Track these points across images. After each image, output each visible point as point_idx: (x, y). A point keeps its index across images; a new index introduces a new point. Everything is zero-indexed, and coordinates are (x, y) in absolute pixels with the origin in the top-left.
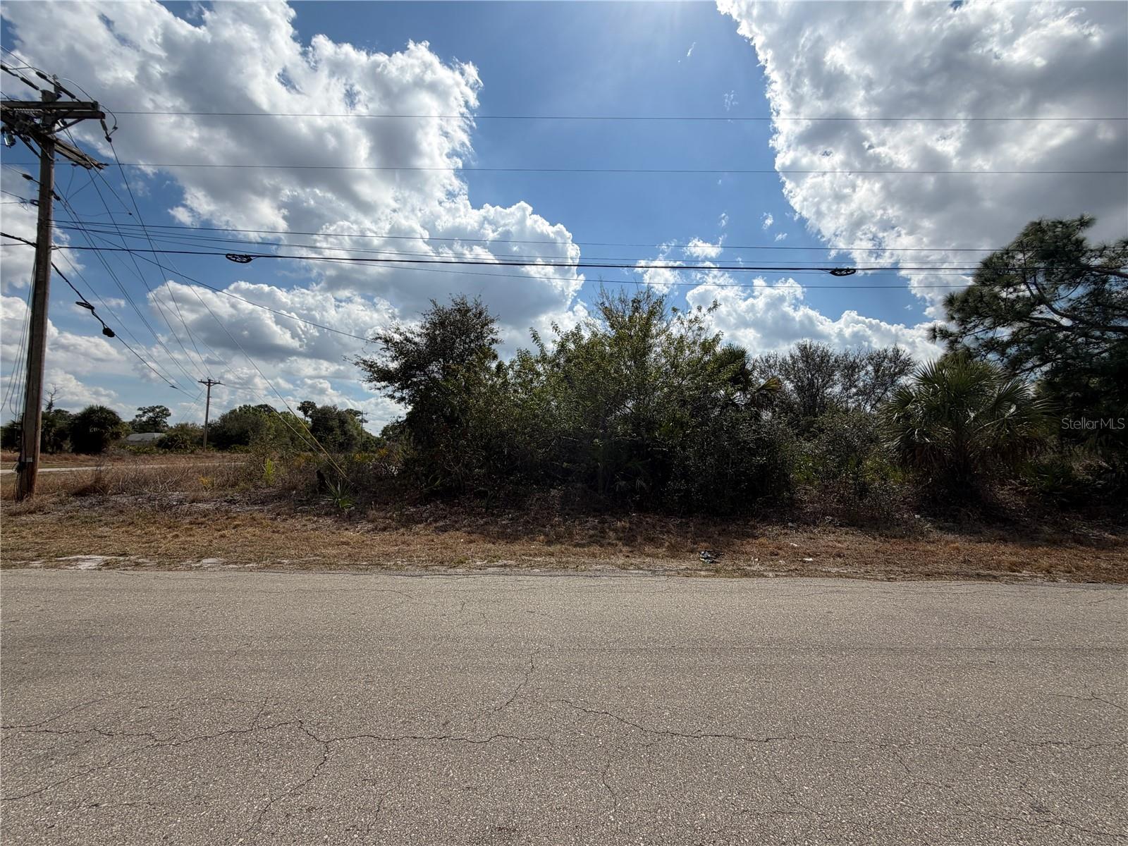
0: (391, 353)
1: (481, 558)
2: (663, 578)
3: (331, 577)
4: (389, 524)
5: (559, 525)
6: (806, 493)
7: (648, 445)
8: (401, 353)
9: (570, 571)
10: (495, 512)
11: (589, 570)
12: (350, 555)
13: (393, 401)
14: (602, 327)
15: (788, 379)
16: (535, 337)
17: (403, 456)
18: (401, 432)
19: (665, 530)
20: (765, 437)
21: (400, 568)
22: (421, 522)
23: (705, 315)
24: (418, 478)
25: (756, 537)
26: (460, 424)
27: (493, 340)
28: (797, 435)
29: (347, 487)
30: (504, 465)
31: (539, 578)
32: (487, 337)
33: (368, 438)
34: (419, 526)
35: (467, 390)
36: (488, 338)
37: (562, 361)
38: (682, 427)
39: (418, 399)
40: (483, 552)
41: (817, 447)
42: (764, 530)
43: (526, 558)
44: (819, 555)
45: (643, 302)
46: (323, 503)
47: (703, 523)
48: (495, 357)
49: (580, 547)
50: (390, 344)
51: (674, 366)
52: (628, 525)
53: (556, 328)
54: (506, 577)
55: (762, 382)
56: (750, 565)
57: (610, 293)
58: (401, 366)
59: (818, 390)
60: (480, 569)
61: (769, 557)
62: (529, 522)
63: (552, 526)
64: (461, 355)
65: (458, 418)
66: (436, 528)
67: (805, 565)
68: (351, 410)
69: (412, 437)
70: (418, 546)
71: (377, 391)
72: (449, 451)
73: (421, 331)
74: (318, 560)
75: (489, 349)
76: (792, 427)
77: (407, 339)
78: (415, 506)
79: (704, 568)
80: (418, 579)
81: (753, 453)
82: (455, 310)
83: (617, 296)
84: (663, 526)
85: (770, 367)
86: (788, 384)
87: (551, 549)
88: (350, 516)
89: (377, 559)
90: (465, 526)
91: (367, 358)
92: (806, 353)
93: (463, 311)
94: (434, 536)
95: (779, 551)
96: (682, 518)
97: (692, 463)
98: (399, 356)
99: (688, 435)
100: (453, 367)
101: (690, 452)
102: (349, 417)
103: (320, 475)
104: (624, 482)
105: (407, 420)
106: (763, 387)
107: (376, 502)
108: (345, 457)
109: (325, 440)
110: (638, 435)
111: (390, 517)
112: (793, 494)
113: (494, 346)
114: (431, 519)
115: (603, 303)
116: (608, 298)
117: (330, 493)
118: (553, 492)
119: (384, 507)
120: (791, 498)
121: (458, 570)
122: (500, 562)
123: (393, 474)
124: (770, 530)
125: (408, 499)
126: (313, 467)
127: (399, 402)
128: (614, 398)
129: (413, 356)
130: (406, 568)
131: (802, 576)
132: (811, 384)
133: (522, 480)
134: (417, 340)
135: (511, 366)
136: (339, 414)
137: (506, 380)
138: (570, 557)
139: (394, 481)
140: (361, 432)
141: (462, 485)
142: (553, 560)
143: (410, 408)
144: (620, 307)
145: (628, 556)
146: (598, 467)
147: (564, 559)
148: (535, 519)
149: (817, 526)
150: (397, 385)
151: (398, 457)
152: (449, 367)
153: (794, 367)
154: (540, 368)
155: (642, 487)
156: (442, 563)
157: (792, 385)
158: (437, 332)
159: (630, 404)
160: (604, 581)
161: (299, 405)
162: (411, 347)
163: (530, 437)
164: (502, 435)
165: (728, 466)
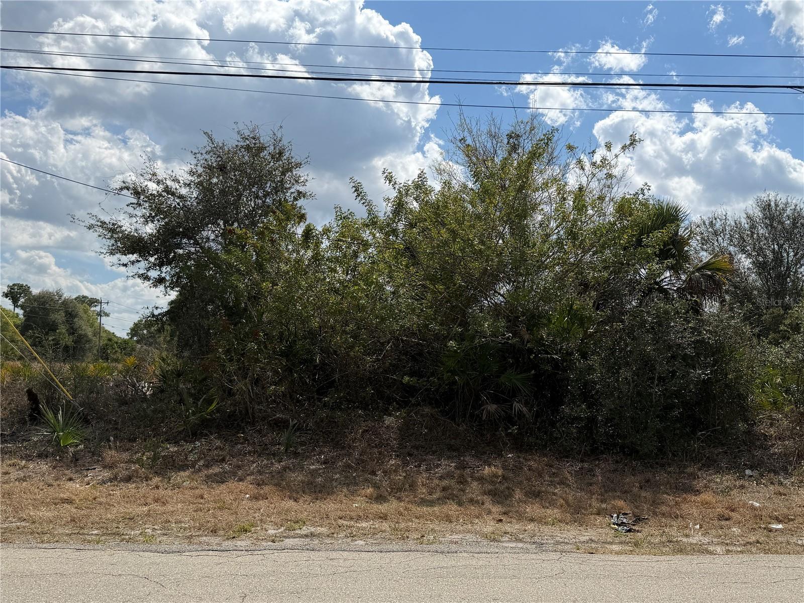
0: (144, 211)
1: (276, 524)
2: (556, 556)
3: (41, 553)
4: (136, 471)
5: (395, 471)
6: (771, 425)
7: (530, 351)
8: (159, 211)
9: (411, 544)
10: (299, 450)
11: (440, 543)
12: (73, 520)
13: (147, 283)
14: (461, 174)
15: (743, 251)
16: (358, 191)
17: (161, 367)
18: (159, 331)
19: (557, 479)
20: (709, 338)
21: (149, 540)
22: (183, 468)
23: (616, 156)
24: (181, 401)
25: (697, 492)
26: (250, 318)
27: (299, 193)
28: (759, 336)
29: (72, 414)
30: (314, 380)
31: (363, 555)
32: (290, 188)
33: (110, 340)
34: (182, 473)
35: (260, 267)
36: (292, 190)
37: (401, 226)
38: (582, 324)
39: (185, 281)
40: (279, 513)
41: (788, 354)
42: (709, 481)
43: (345, 523)
44: (792, 520)
45: (524, 137)
46: (36, 439)
47: (615, 470)
48: (302, 217)
49: (427, 506)
50: (142, 197)
51: (573, 235)
52: (500, 472)
53: (389, 178)
54: (312, 554)
55: (705, 257)
56: (687, 536)
57: (474, 123)
58: (158, 231)
59: (788, 268)
60: (273, 541)
61: (716, 522)
62: (349, 466)
63: (385, 472)
64: (251, 215)
65: (245, 309)
66: (208, 477)
67: (772, 534)
68: (84, 297)
69: (176, 339)
70: (180, 506)
71: (123, 269)
72: (231, 360)
73: (190, 178)
74: (24, 527)
75: (294, 207)
76: (751, 324)
77: (167, 190)
78: (176, 443)
79: (617, 540)
80: (176, 557)
81: (690, 362)
82: (242, 147)
83: (484, 128)
84: (554, 474)
85: (716, 233)
86: (743, 260)
87: (383, 508)
88: (76, 459)
89: (115, 525)
90: (252, 474)
91: (107, 219)
92: (771, 213)
93: (254, 149)
94: (204, 490)
95: (732, 514)
96: (582, 461)
97: (597, 377)
98: (156, 215)
99: (592, 335)
100: (239, 231)
101: (594, 360)
102: (80, 308)
103: (31, 395)
104: (495, 406)
105: (167, 313)
106: (707, 266)
107: (116, 437)
108: (72, 369)
109: (40, 342)
110: (515, 335)
111: (139, 461)
112: (752, 425)
113: (300, 202)
114: (201, 463)
115: (463, 140)
116: (470, 132)
117: (46, 424)
118: (388, 420)
119: (128, 445)
120: (748, 433)
121: (239, 543)
122: (305, 530)
123: (145, 394)
124: (718, 480)
125: (166, 433)
126: (22, 384)
127: (155, 286)
128: (478, 280)
129: (178, 216)
130: (158, 540)
131: (766, 552)
132: (778, 258)
133: (341, 403)
134: (184, 191)
135: (326, 231)
136: (66, 303)
137: (318, 254)
138: (412, 521)
139: (145, 405)
140: (99, 331)
141: (250, 411)
142: (385, 526)
143: (173, 295)
144: (489, 145)
145: (501, 521)
146: (455, 382)
147: (403, 525)
148: (360, 462)
149: (788, 474)
150: (152, 259)
151: (153, 369)
152: (231, 232)
153: (753, 233)
154: (366, 235)
155: (521, 415)
156: (214, 532)
157: (749, 260)
158: (215, 180)
159: (504, 288)
160: (463, 560)
161: (6, 290)
162: (173, 202)
163: (355, 337)
164: (312, 335)
165: (652, 383)
